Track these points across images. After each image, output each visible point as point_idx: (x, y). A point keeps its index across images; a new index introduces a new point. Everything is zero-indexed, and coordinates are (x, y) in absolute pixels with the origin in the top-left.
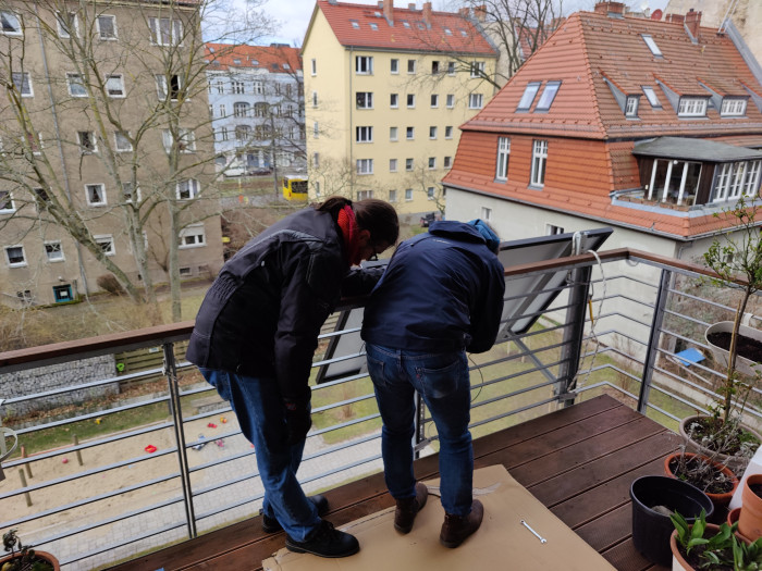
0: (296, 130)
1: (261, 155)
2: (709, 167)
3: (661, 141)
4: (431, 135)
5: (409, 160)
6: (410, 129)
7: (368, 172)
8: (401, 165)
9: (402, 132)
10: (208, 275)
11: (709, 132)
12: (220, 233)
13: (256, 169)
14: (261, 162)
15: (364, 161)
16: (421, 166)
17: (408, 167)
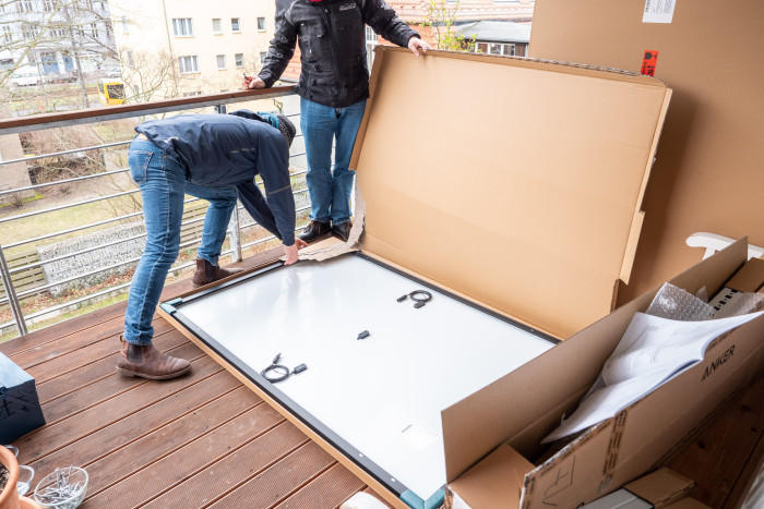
0: (101, 26)
1: (60, 58)
2: (521, 48)
3: (479, 25)
4: (259, 27)
5: (239, 56)
6: (235, 21)
7: (193, 71)
8: (230, 61)
9: (227, 25)
10: (13, 201)
11: (521, 16)
12: (21, 149)
13: (56, 76)
14: (62, 67)
15: (187, 58)
16: (252, 61)
17: (239, 63)
